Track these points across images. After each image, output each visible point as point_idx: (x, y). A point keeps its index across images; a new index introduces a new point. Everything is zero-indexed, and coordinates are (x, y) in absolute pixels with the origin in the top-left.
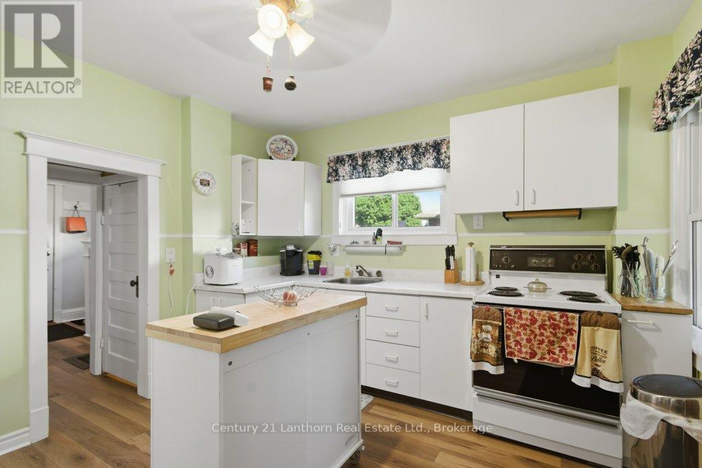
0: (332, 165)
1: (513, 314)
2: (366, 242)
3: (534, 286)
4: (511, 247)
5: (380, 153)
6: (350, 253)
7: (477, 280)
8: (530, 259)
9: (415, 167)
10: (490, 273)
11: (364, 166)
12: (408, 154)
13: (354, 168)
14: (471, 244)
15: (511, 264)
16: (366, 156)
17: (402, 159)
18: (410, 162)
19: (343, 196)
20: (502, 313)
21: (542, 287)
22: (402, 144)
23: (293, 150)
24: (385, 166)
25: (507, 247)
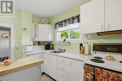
0: (55, 25)
1: (99, 71)
2: (62, 42)
3: (109, 58)
4: (100, 44)
5: (65, 20)
6: (59, 45)
7: (89, 53)
8: (107, 48)
9: (72, 23)
10: (93, 52)
11: (62, 24)
12: (71, 20)
13: (60, 25)
14: (87, 43)
15: (100, 49)
16: (62, 22)
17: (69, 21)
18: (71, 22)
19: (58, 32)
20: (94, 70)
21: (112, 59)
22: (69, 18)
23: (47, 22)
24: (66, 24)
25: (99, 44)
